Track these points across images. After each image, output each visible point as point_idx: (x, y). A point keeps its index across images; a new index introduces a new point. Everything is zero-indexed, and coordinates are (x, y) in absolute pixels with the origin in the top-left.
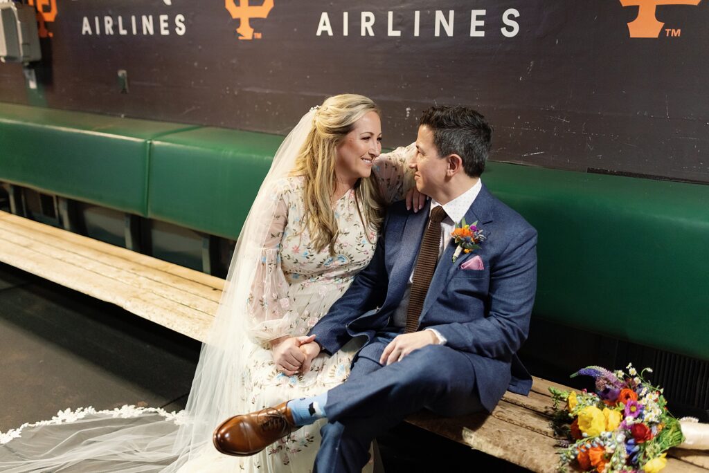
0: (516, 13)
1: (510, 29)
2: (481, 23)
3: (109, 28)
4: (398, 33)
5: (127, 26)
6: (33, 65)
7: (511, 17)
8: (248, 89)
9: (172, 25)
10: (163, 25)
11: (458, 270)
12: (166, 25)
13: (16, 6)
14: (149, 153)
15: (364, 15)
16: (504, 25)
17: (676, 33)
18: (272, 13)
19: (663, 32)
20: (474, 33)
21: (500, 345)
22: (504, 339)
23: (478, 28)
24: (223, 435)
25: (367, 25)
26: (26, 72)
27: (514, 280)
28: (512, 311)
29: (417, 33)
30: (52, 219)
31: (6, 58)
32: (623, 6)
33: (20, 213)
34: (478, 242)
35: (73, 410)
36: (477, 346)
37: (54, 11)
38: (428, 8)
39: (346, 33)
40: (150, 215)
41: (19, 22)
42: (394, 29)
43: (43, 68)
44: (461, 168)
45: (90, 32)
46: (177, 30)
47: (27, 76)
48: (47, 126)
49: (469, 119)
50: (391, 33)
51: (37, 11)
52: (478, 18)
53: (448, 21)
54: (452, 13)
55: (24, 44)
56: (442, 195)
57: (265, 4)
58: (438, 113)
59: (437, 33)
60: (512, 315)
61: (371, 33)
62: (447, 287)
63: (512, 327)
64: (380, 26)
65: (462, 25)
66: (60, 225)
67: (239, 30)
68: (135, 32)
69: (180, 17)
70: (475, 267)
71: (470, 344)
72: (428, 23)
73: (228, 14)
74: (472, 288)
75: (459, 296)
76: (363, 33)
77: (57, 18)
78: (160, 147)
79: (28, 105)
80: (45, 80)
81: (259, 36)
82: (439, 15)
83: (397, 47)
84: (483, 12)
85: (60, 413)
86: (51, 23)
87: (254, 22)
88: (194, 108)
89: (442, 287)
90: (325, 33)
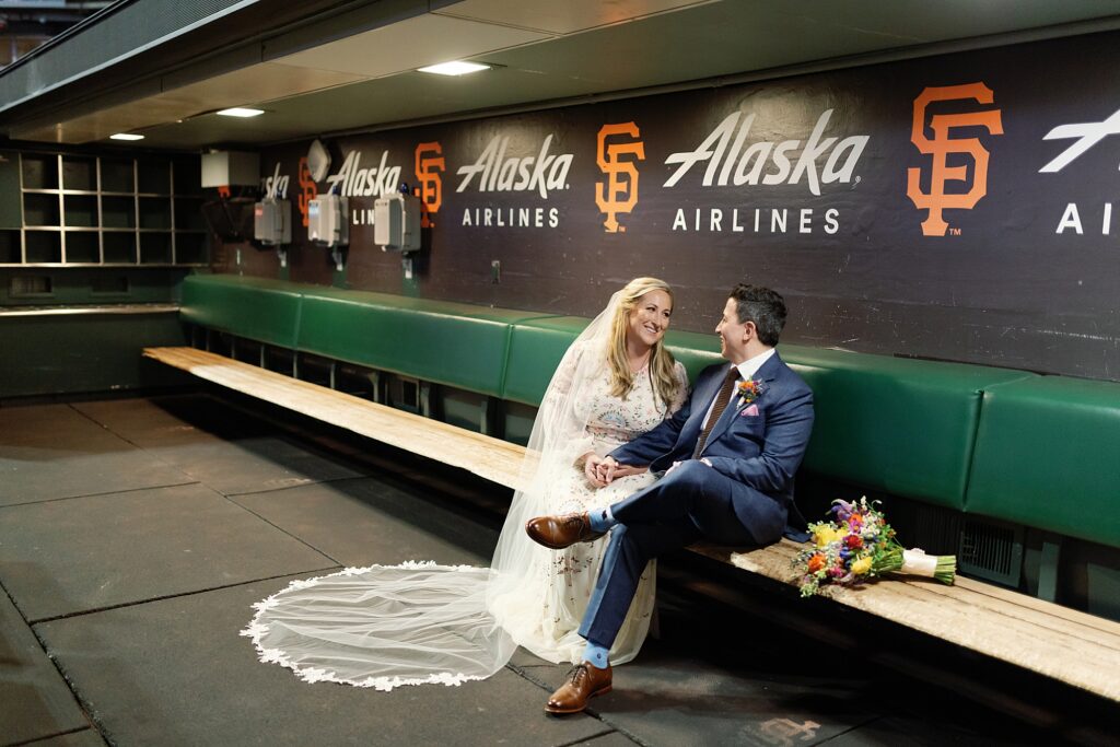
0: (836, 213)
1: (831, 226)
2: (809, 221)
3: (488, 220)
4: (741, 229)
5: (505, 218)
6: (411, 255)
7: (832, 216)
8: (610, 280)
9: (546, 218)
10: (538, 217)
11: (739, 415)
12: (541, 217)
13: (404, 197)
14: (510, 336)
15: (714, 211)
16: (827, 223)
17: (958, 232)
18: (634, 208)
19: (948, 231)
20: (803, 230)
21: (762, 478)
22: (767, 473)
23: (806, 226)
24: (533, 525)
25: (716, 222)
26: (404, 261)
27: (784, 427)
28: (777, 452)
29: (756, 229)
30: (412, 407)
31: (387, 247)
32: (918, 207)
33: (381, 402)
34: (758, 394)
35: (417, 562)
36: (741, 475)
37: (439, 202)
38: (766, 207)
39: (697, 228)
40: (505, 397)
41: (404, 213)
42: (738, 225)
43: (420, 259)
44: (755, 335)
45: (470, 223)
46: (551, 222)
47: (404, 265)
48: (420, 312)
49: (767, 296)
50: (736, 228)
51: (422, 202)
52: (807, 216)
53: (782, 218)
54: (785, 211)
55: (406, 234)
56: (739, 357)
57: (630, 200)
58: (743, 288)
59: (773, 230)
60: (777, 455)
61: (719, 229)
62: (728, 429)
63: (775, 465)
64: (726, 222)
65: (793, 223)
66: (420, 413)
67: (606, 224)
68: (511, 224)
69: (554, 210)
70: (752, 414)
71: (733, 472)
72: (766, 220)
73: (598, 208)
74: (748, 431)
75: (736, 437)
76: (712, 229)
77: (440, 209)
78: (521, 331)
79: (402, 295)
80: (421, 269)
81: (623, 229)
82: (775, 213)
83: (740, 242)
84: (810, 212)
85: (405, 563)
86: (434, 213)
87: (620, 217)
88: (559, 298)
89: (724, 430)
90: (680, 227)
